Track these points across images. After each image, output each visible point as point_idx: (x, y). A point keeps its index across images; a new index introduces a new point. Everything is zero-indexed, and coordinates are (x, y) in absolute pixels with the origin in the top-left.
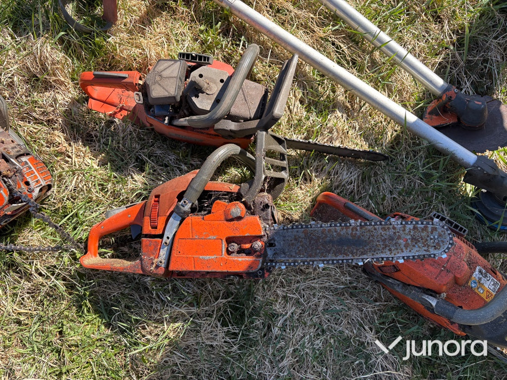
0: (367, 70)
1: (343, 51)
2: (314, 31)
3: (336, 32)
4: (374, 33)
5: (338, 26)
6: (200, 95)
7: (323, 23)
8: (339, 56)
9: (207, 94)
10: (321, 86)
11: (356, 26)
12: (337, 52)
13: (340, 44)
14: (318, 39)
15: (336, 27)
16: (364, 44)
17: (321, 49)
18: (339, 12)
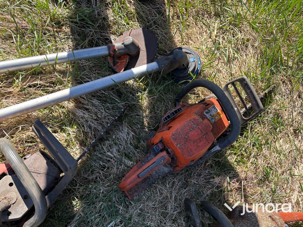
0: (64, 79)
1: (40, 84)
2: (10, 92)
3: (24, 80)
4: (45, 60)
5: (21, 76)
6: (10, 210)
7: (9, 83)
8: (41, 89)
9: (13, 204)
10: (54, 112)
11: (30, 66)
12: (38, 88)
13: (34, 83)
14: (18, 93)
15: (21, 78)
16: (45, 69)
17: (27, 96)
18: (11, 69)
